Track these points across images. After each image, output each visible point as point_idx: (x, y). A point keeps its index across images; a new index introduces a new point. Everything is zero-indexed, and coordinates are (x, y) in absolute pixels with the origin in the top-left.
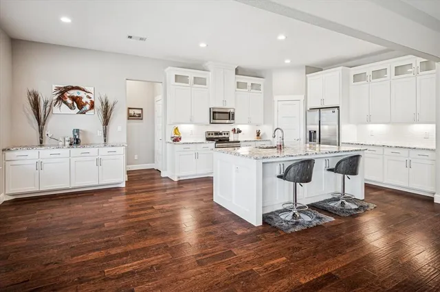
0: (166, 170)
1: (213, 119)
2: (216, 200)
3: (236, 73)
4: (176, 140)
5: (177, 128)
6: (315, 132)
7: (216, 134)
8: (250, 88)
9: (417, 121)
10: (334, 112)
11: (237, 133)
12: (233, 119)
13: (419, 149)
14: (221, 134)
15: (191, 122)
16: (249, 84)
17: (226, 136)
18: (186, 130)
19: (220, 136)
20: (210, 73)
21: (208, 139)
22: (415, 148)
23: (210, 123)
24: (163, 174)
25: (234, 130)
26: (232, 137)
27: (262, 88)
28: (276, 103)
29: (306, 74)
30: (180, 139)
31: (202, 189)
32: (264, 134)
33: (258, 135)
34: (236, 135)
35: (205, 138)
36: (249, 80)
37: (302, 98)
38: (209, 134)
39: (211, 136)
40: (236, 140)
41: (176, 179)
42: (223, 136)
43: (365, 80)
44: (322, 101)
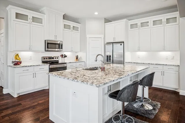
0: (7, 88)
1: (48, 48)
2: (51, 118)
3: (64, 19)
4: (17, 63)
5: (17, 55)
6: (110, 56)
7: (50, 58)
8: (72, 29)
9: (164, 50)
10: (121, 45)
11: (64, 57)
12: (62, 48)
13: (169, 65)
14: (53, 58)
15: (30, 50)
16: (72, 27)
17: (57, 59)
18: (25, 56)
19: (52, 60)
20: (46, 15)
21: (43, 62)
22: (166, 65)
23: (45, 51)
24: (5, 92)
25: (62, 55)
26: (61, 60)
27: (79, 29)
28: (88, 39)
29: (105, 23)
30: (21, 63)
31: (39, 104)
32: (81, 57)
33: (77, 59)
34: (63, 59)
35: (41, 62)
36: (72, 24)
37: (102, 36)
38: (44, 59)
39: (46, 60)
40: (63, 62)
41: (16, 96)
42: (55, 59)
43: (137, 28)
44: (114, 38)
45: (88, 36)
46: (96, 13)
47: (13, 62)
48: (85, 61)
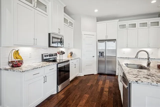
5: (17, 51)
6: (103, 52)
8: (69, 24)
9: (149, 47)
10: (114, 42)
11: (63, 54)
16: (69, 22)
17: (56, 57)
23: (50, 46)
29: (97, 21)
33: (71, 55)
34: (61, 56)
37: (95, 34)
38: (45, 56)
39: (47, 57)
42: (54, 57)
43: (126, 28)
44: (107, 36)
45: (83, 33)
46: (96, 11)
47: (9, 63)
48: (80, 58)
